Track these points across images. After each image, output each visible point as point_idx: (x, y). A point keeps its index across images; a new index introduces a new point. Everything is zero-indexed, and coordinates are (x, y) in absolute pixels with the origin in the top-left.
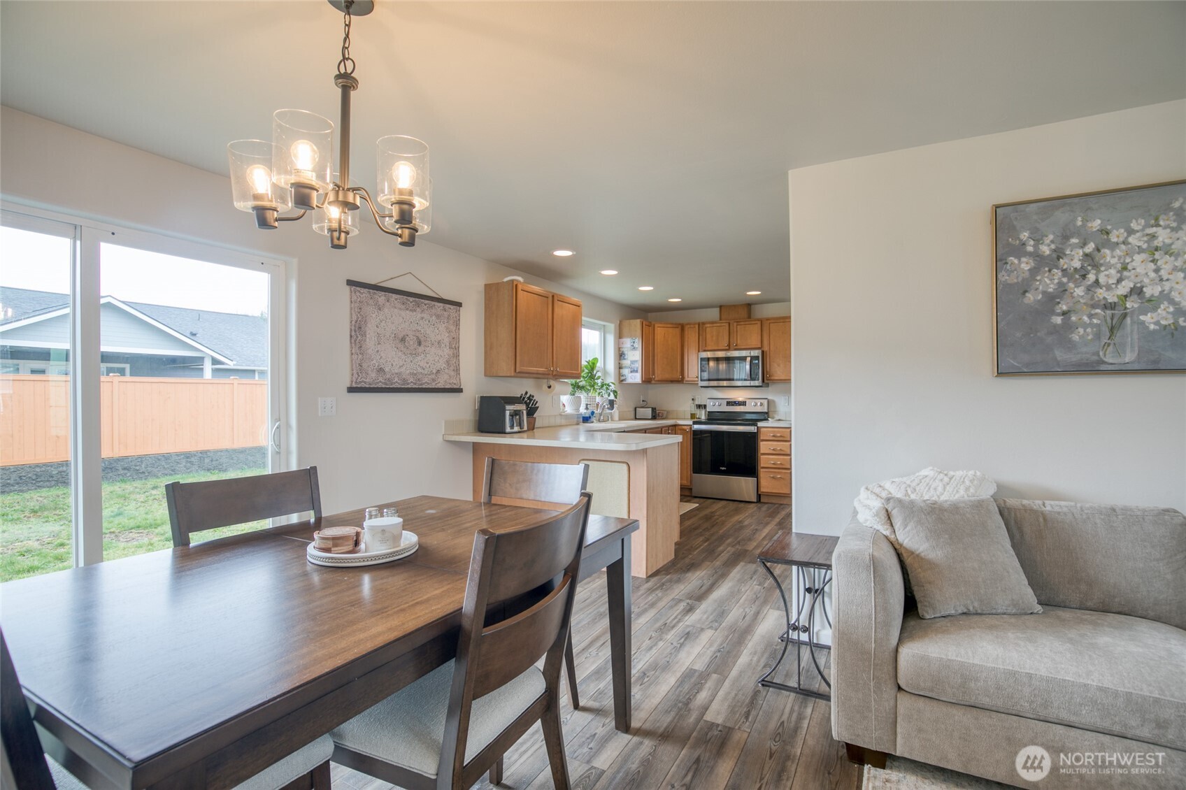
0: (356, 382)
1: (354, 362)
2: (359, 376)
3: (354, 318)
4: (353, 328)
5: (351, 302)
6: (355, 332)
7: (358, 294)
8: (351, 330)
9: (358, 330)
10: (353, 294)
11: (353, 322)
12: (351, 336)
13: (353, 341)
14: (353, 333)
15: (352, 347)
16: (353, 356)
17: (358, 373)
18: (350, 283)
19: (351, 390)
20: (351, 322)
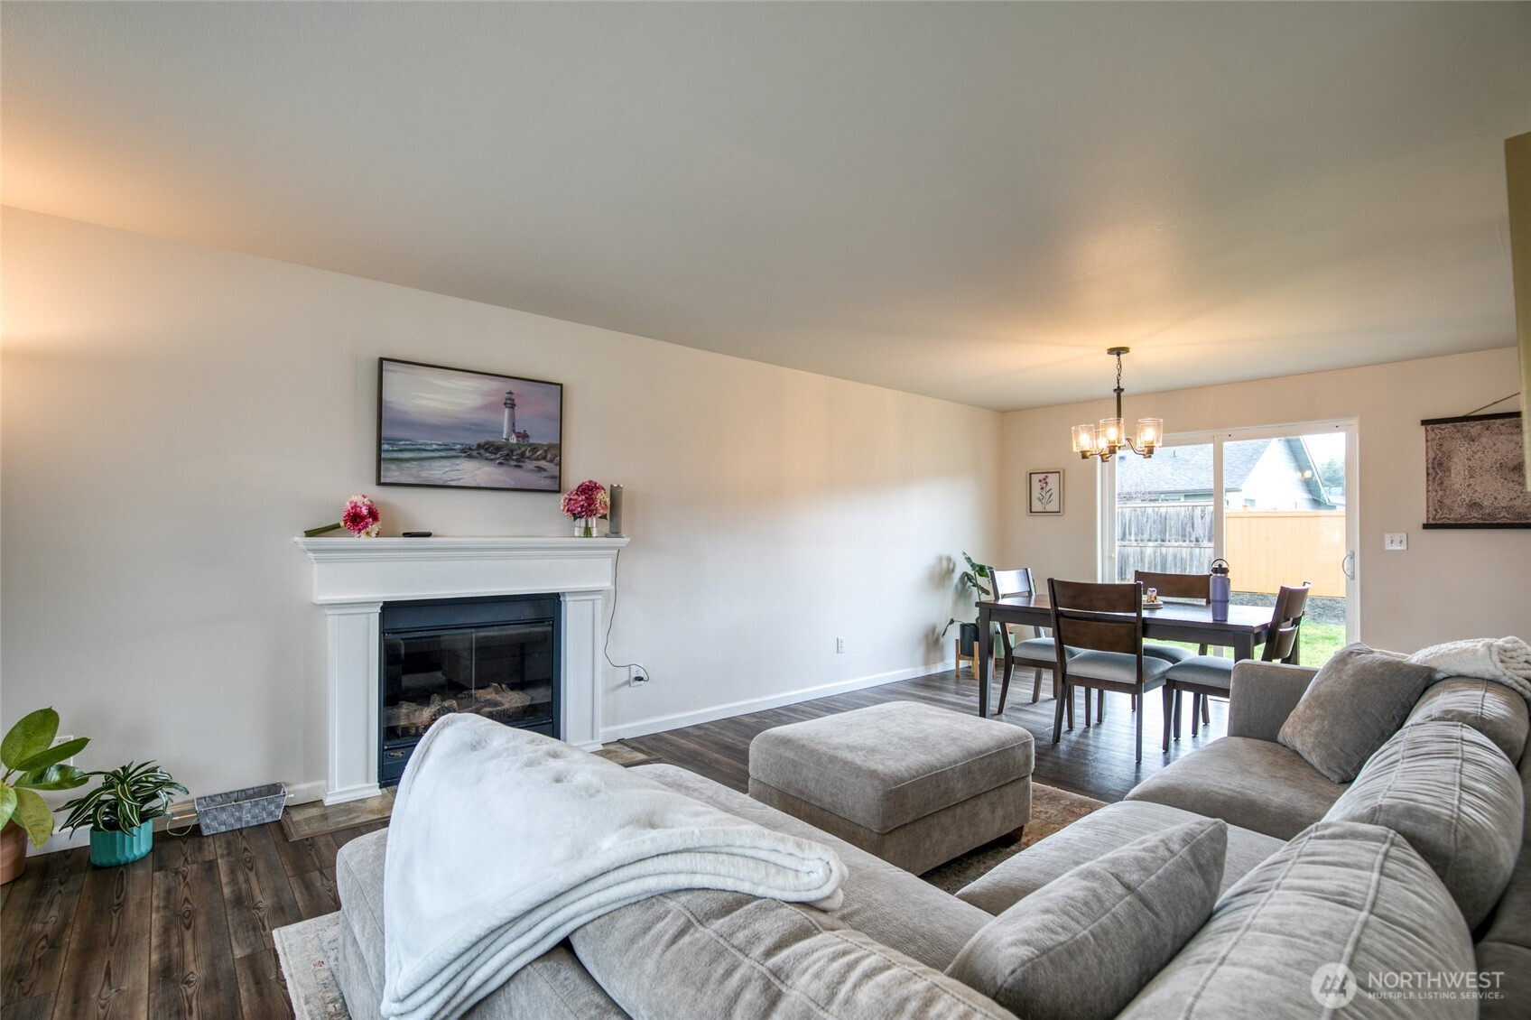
0: (1434, 519)
1: (1430, 499)
2: (1437, 512)
3: (1432, 455)
4: (1430, 466)
5: (1427, 441)
6: (1434, 468)
7: (1436, 431)
8: (1427, 468)
9: (1437, 468)
10: (1430, 432)
11: (1430, 461)
12: (1428, 474)
13: (1431, 478)
14: (1431, 471)
15: (1428, 485)
16: (1430, 493)
17: (1436, 510)
18: (1424, 423)
19: (1426, 526)
20: (1427, 460)
